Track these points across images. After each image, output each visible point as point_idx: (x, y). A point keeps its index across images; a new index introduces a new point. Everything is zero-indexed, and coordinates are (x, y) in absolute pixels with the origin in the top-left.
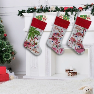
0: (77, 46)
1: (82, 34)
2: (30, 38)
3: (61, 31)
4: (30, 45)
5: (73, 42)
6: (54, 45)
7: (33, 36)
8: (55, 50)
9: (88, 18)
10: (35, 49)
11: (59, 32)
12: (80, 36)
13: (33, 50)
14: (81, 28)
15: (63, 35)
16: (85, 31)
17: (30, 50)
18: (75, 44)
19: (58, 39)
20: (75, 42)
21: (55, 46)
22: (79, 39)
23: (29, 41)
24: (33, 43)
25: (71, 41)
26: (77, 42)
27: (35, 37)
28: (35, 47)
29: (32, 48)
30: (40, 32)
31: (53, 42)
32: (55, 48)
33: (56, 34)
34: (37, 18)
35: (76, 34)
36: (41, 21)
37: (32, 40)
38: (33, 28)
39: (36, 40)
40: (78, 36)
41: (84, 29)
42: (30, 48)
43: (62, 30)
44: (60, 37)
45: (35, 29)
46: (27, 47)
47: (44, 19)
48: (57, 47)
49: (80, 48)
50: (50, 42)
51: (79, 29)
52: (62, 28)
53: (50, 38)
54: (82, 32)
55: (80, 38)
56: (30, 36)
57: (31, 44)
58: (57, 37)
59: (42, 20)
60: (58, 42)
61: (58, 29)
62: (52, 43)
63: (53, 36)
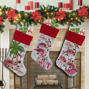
0: (68, 67)
1: (74, 51)
2: (12, 55)
3: (48, 41)
4: (12, 63)
5: (63, 61)
6: (39, 58)
7: (16, 53)
8: (41, 64)
9: (80, 32)
10: (19, 69)
11: (46, 42)
12: (71, 54)
13: (16, 70)
14: (73, 44)
15: (50, 46)
16: (77, 48)
17: (12, 69)
18: (65, 64)
19: (45, 50)
20: (65, 61)
21: (40, 60)
22: (70, 58)
23: (10, 59)
24: (15, 61)
25: (60, 60)
26: (67, 62)
27: (18, 54)
28: (18, 66)
29: (14, 67)
30: (24, 48)
31: (38, 54)
32: (40, 61)
33: (42, 44)
34: (21, 31)
35: (67, 52)
36: (25, 34)
37: (15, 57)
38: (16, 43)
39: (20, 57)
40: (68, 54)
41: (76, 45)
42: (12, 68)
43: (49, 39)
44: (47, 48)
45: (18, 43)
46: (8, 66)
47: (29, 31)
48: (43, 60)
49: (71, 68)
50: (34, 54)
51: (70, 45)
52: (50, 37)
53: (35, 50)
54: (74, 49)
55: (72, 56)
56: (12, 52)
57: (14, 63)
58: (44, 48)
59: (27, 34)
60: (44, 54)
61: (44, 38)
62: (37, 56)
63: (38, 47)
